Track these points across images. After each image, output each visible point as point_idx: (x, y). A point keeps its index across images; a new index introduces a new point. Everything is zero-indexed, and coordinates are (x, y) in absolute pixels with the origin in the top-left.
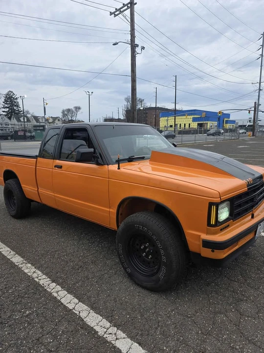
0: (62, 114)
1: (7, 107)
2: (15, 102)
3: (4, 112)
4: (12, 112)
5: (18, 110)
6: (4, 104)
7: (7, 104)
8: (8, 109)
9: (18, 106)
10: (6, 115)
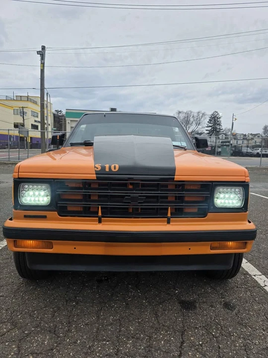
0: (263, 131)
1: (210, 126)
2: (218, 121)
3: (207, 130)
4: (213, 131)
5: (220, 129)
6: (208, 123)
7: (210, 123)
8: (211, 128)
9: (219, 125)
10: (208, 133)
